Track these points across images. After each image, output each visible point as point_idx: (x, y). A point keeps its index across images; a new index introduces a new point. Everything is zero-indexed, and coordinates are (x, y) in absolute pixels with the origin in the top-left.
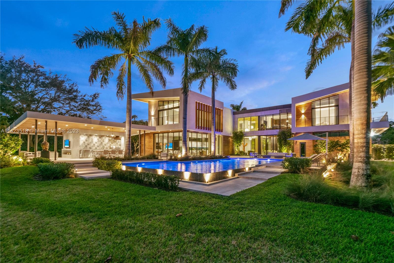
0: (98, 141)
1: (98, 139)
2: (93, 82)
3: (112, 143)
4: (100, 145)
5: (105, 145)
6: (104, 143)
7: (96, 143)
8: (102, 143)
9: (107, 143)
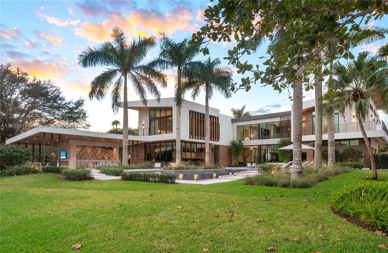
0: (92, 152)
1: (91, 150)
2: (92, 97)
3: (105, 154)
4: (93, 156)
5: (98, 156)
6: (97, 154)
7: (90, 154)
8: (95, 154)
9: (100, 154)
